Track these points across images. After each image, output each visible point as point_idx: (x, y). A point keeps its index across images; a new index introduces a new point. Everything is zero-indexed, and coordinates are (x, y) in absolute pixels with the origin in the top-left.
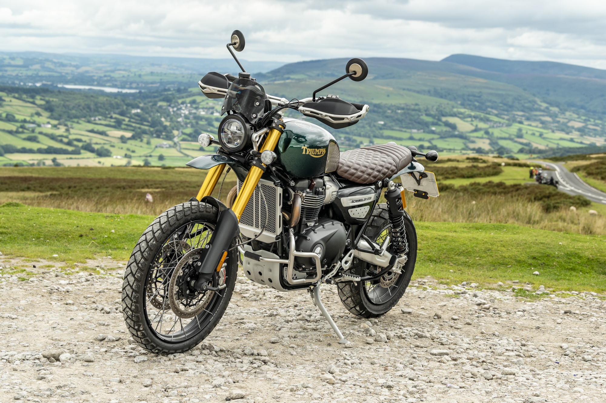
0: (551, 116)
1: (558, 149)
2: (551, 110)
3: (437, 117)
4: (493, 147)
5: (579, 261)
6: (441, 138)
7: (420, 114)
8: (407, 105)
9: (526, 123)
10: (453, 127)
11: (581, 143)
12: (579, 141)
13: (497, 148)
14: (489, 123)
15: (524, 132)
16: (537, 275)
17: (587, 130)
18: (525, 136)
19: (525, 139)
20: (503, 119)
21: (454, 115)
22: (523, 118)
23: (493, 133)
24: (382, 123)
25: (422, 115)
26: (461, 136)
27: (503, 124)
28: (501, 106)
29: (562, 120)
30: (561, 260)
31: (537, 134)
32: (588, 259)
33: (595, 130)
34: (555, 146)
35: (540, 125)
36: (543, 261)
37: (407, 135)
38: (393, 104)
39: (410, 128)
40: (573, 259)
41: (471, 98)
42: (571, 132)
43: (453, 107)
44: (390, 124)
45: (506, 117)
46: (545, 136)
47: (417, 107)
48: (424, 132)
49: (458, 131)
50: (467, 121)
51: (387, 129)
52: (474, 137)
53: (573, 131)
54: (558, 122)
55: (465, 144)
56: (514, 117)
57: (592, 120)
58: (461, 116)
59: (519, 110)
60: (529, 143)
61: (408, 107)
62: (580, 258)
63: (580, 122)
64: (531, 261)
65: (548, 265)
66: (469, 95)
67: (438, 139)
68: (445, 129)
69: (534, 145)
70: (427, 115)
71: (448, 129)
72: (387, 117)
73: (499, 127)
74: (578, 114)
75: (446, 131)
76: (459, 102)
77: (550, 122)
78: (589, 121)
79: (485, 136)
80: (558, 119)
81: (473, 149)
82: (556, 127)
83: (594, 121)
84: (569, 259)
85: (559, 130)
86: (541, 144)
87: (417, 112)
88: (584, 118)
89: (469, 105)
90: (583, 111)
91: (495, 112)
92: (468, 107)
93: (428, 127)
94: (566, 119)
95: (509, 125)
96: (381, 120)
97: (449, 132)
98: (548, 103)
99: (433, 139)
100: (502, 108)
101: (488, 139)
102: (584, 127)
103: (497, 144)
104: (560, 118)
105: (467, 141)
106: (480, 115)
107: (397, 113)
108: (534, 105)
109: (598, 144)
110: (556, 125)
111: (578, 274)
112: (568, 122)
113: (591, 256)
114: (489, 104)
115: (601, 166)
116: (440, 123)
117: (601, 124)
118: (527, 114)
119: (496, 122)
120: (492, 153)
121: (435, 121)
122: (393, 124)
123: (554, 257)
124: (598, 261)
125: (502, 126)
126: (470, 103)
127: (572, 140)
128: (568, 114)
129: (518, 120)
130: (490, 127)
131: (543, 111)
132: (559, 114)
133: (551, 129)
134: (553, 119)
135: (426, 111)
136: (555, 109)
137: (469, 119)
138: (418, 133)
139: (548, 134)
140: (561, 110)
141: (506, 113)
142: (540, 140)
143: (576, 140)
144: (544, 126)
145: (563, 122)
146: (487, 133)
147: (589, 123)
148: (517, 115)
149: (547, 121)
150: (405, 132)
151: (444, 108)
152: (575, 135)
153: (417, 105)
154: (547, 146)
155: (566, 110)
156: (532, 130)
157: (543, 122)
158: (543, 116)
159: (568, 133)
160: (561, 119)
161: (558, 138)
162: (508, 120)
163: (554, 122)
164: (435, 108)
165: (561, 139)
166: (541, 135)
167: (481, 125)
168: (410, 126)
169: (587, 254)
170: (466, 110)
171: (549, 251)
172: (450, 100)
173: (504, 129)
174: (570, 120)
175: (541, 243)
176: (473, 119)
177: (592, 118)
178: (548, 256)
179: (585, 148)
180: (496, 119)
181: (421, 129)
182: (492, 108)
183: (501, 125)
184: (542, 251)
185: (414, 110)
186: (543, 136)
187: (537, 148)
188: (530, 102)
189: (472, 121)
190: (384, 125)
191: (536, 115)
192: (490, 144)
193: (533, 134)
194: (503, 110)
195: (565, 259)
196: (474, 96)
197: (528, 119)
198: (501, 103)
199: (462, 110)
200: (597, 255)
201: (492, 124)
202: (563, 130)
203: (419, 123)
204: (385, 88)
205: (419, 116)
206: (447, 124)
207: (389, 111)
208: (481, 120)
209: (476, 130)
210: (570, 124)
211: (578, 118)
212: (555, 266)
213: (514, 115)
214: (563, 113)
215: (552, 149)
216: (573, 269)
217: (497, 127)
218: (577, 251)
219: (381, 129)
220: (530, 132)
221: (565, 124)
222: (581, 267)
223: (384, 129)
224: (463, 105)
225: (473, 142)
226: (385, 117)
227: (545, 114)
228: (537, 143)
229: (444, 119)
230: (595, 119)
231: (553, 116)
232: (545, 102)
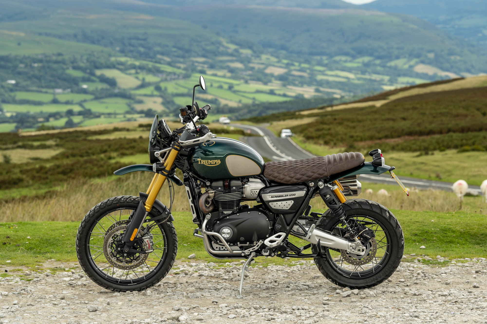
0: (242, 62)
1: (254, 105)
2: (242, 53)
3: (88, 71)
4: (168, 108)
5: (454, 235)
6: (97, 98)
7: (65, 67)
8: (46, 57)
9: (210, 72)
10: (112, 83)
11: (285, 95)
12: (282, 92)
13: (172, 108)
14: (160, 75)
16: (424, 249)
17: (290, 78)
18: (210, 90)
19: (211, 94)
20: (179, 68)
21: (112, 66)
22: (206, 66)
23: (166, 89)
24: (13, 82)
25: (68, 68)
26: (124, 95)
27: (179, 76)
28: (175, 52)
29: (257, 66)
30: (439, 235)
31: (226, 86)
32: (461, 232)
33: (301, 77)
34: (250, 102)
35: (229, 75)
36: (424, 237)
37: (49, 98)
38: (27, 55)
39: (53, 88)
40: (449, 234)
41: (133, 42)
42: (270, 81)
43: (110, 55)
44: (24, 83)
45: (182, 66)
46: (236, 88)
47: (60, 58)
48: (72, 92)
49: (119, 88)
50: (130, 74)
51: (20, 91)
52: (141, 95)
53: (273, 79)
54: (252, 69)
55: (129, 105)
56: (193, 65)
57: (297, 64)
58: (121, 67)
59: (198, 56)
60: (216, 100)
61: (48, 59)
62: (454, 232)
63: (281, 67)
64: (414, 238)
65: (429, 240)
66: (130, 39)
67: (92, 100)
68: (100, 86)
69: (223, 102)
70: (75, 68)
71: (105, 86)
72: (19, 73)
73: (174, 79)
74: (277, 57)
75: (102, 89)
76: (118, 49)
77: (241, 70)
78: (293, 65)
79: (156, 93)
80: (251, 65)
81: (141, 112)
82: (250, 75)
83: (299, 66)
84: (445, 234)
85: (253, 80)
86: (231, 100)
87: (61, 65)
88: (285, 61)
89: (131, 51)
90: (284, 52)
91: (168, 59)
92: (130, 54)
93: (77, 84)
94: (263, 64)
95: (187, 77)
96: (11, 79)
97: (107, 90)
98: (236, 44)
99: (85, 101)
100: (176, 54)
101: (161, 96)
102: (287, 74)
103: (172, 103)
104: (254, 63)
105: (132, 101)
106: (147, 65)
107: (32, 68)
108: (218, 48)
109: (307, 96)
110: (250, 72)
111: (457, 246)
112: (265, 68)
113: (462, 230)
114: (158, 49)
115: (322, 126)
116: (93, 78)
117: (309, 69)
118: (210, 61)
119: (170, 73)
120: (167, 115)
121: (87, 76)
122: (29, 83)
123: (432, 233)
124: (469, 234)
125: (178, 79)
126: (132, 48)
127: (272, 92)
128: (264, 57)
129: (199, 68)
130: (162, 81)
131: (231, 55)
132: (253, 58)
133: (243, 78)
134: (245, 65)
135: (72, 62)
136: (246, 52)
137: (133, 71)
138: (63, 94)
139: (240, 86)
140: (254, 52)
141: (182, 60)
142: (229, 95)
143: (277, 92)
144: (234, 75)
145: (259, 69)
146: (158, 88)
147: (292, 68)
148: (197, 62)
149: (237, 69)
150: (46, 93)
151: (98, 58)
152: (275, 85)
153: (59, 54)
154: (240, 101)
155: (262, 53)
156: (219, 82)
157: (231, 71)
158: (232, 61)
159: (266, 83)
160: (256, 65)
161: (253, 90)
162: (185, 69)
163: (248, 68)
164: (85, 57)
165: (258, 92)
166: (231, 87)
167: (150, 78)
168: (53, 84)
169: (458, 228)
170: (128, 59)
171: (426, 228)
172: (106, 46)
173: (182, 82)
174: (267, 66)
175: (417, 222)
176: (139, 71)
177: (297, 61)
178: (426, 232)
179: (290, 102)
180: (169, 69)
181: (68, 88)
182: (162, 54)
183: (176, 77)
184: (421, 229)
185: (57, 62)
186: (233, 89)
187: (226, 105)
188: (213, 43)
189: (137, 73)
190: (16, 85)
191: (221, 61)
192: (163, 104)
193: (221, 87)
194: (178, 56)
195: (442, 234)
196: (138, 39)
197: (212, 67)
198: (174, 47)
199: (123, 59)
200: (467, 229)
201: (164, 76)
202: (259, 80)
203: (65, 80)
204: (14, 33)
205: (64, 69)
206: (103, 80)
207: (22, 66)
208: (150, 71)
209: (143, 86)
210: (269, 71)
211: (278, 62)
212: (436, 240)
213: (193, 62)
214: (258, 57)
215: (246, 106)
216: (451, 242)
217: (171, 80)
218: (449, 227)
219: (12, 90)
220: (216, 85)
221: (261, 71)
222: (457, 240)
223: (16, 90)
224: (123, 52)
225: (140, 102)
226: (17, 74)
227: (234, 58)
228: (226, 99)
229: (98, 72)
230: (300, 63)
231: (245, 61)
232: (233, 42)
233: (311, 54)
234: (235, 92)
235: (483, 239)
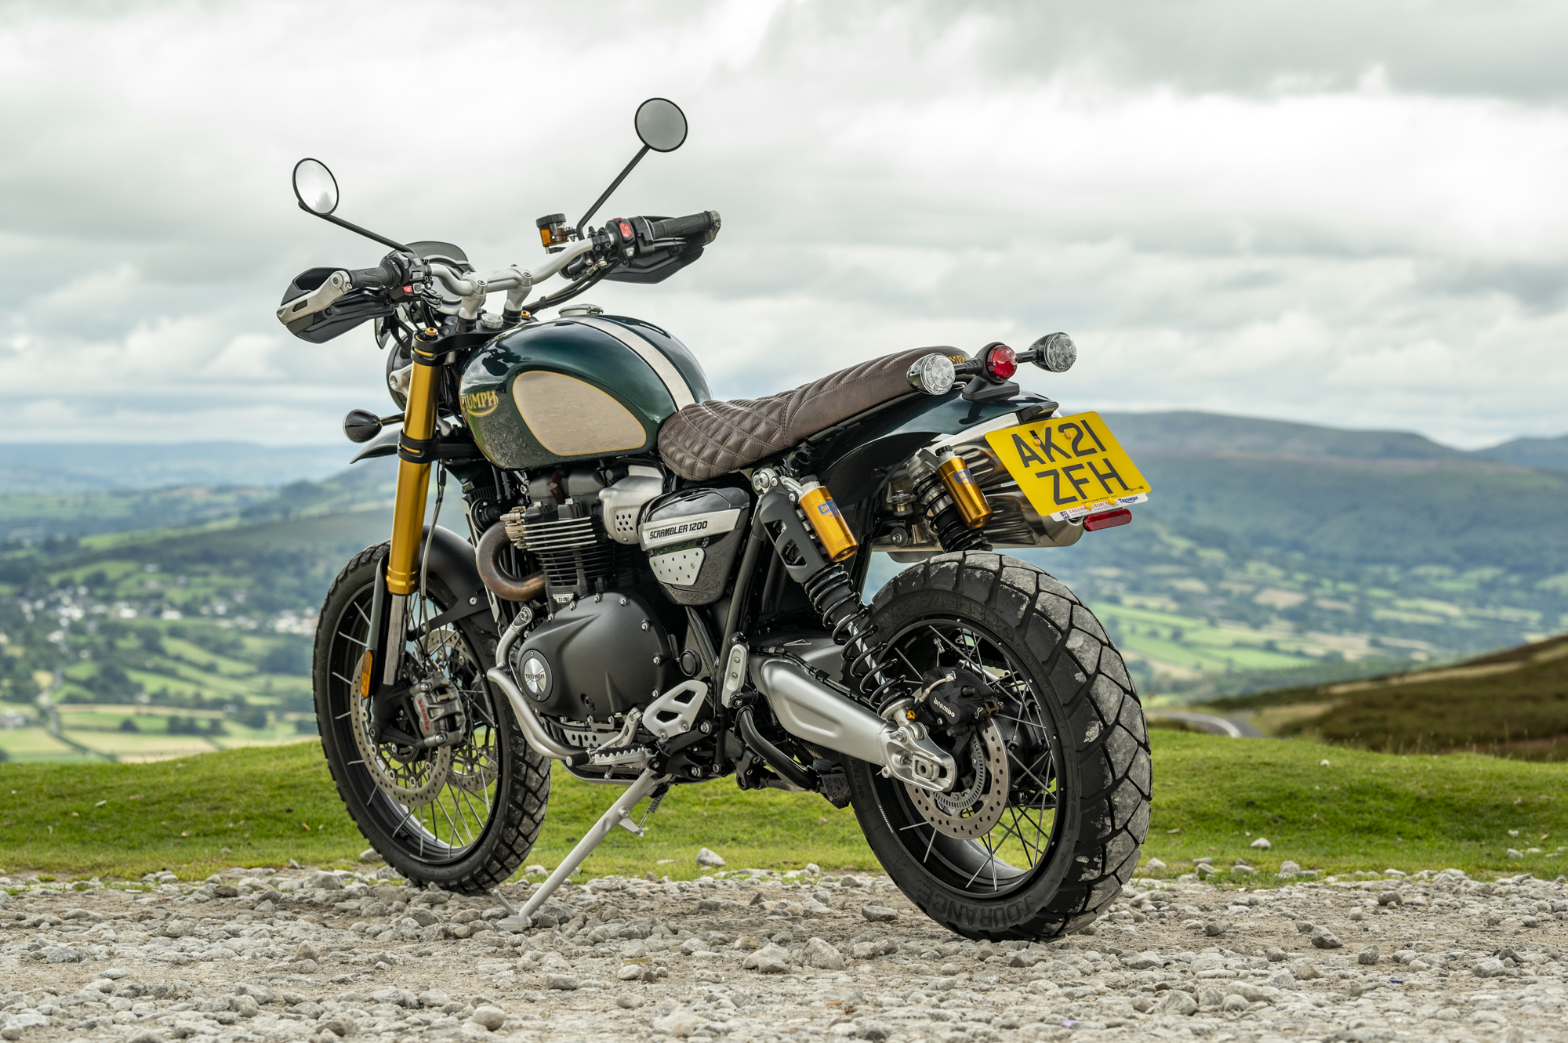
0: (1201, 576)
1: (1230, 674)
2: (1202, 559)
5: (1391, 806)
9: (1130, 600)
11: (1300, 654)
12: (1292, 647)
15: (1124, 627)
16: (1265, 848)
17: (1313, 615)
18: (1128, 640)
22: (1121, 587)
29: (1237, 588)
30: (1333, 806)
31: (1166, 633)
32: (1418, 799)
33: (1338, 613)
34: (1219, 667)
35: (1172, 606)
36: (1278, 812)
40: (1372, 802)
42: (1267, 622)
46: (1189, 636)
53: (1274, 618)
54: (1226, 594)
57: (1327, 583)
59: (1105, 563)
62: (1391, 796)
63: (1291, 590)
64: (1239, 814)
65: (1294, 822)
69: (1160, 668)
74: (1283, 566)
77: (1202, 596)
78: (1318, 585)
80: (1224, 585)
82: (1221, 608)
83: (1334, 588)
84: (1358, 801)
85: (1229, 618)
86: (1177, 664)
88: (1301, 577)
90: (1298, 556)
98: (1191, 537)
102: (1307, 606)
104: (1229, 580)
109: (1350, 656)
110: (1220, 602)
111: (1391, 842)
112: (1255, 593)
113: (1425, 792)
115: (1364, 713)
117: (1355, 593)
123: (1309, 798)
124: (1449, 806)
127: (1270, 647)
128: (1253, 567)
129: (1106, 591)
131: (1179, 562)
132: (1228, 569)
134: (1209, 585)
136: (1212, 555)
139: (1198, 631)
140: (1231, 555)
142: (1174, 651)
143: (1282, 646)
144: (1184, 606)
145: (1241, 594)
147: (1318, 592)
148: (1102, 578)
149: (1193, 593)
152: (1279, 631)
154: (1198, 667)
155: (1248, 557)
156: (1150, 622)
157: (1179, 597)
158: (1180, 576)
159: (1256, 626)
160: (1235, 585)
161: (1229, 642)
163: (1214, 593)
165: (1239, 645)
166: (1177, 635)
169: (1410, 786)
171: (1292, 784)
174: (1261, 586)
175: (1267, 764)
177: (1329, 577)
178: (1292, 796)
179: (1312, 669)
184: (1273, 784)
186: (1183, 639)
187: (1166, 675)
191: (1158, 577)
193: (1154, 634)
195: (1346, 802)
197: (1135, 588)
200: (1442, 790)
202: (1240, 618)
210: (1265, 598)
211: (1286, 578)
212: (1318, 822)
213: (1092, 579)
214: (1240, 566)
215: (1212, 678)
216: (1374, 829)
218: (1381, 781)
220: (1142, 629)
221: (1246, 599)
222: (1396, 823)
227: (1184, 570)
228: (1167, 662)
230: (1336, 580)
231: (1210, 575)
232: (1183, 533)
233: (1362, 560)
234: (1188, 646)
235: (1497, 822)
